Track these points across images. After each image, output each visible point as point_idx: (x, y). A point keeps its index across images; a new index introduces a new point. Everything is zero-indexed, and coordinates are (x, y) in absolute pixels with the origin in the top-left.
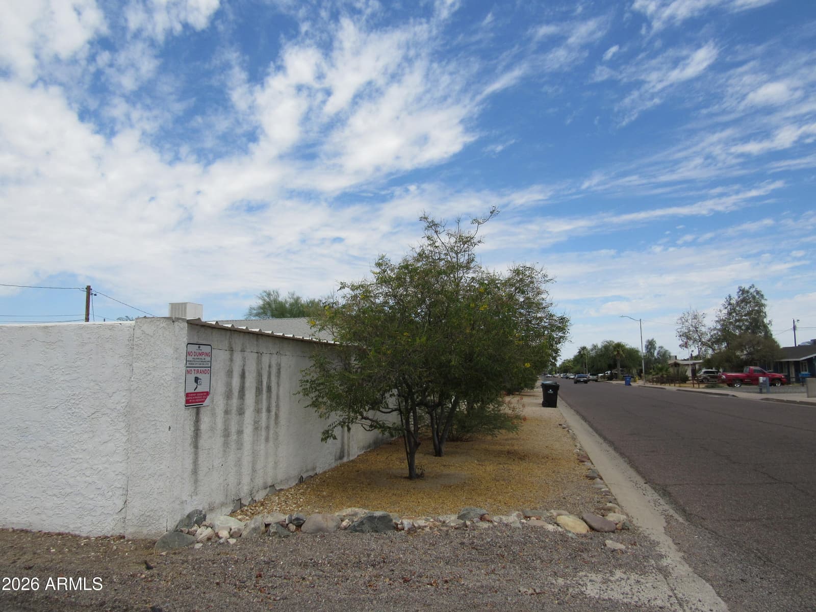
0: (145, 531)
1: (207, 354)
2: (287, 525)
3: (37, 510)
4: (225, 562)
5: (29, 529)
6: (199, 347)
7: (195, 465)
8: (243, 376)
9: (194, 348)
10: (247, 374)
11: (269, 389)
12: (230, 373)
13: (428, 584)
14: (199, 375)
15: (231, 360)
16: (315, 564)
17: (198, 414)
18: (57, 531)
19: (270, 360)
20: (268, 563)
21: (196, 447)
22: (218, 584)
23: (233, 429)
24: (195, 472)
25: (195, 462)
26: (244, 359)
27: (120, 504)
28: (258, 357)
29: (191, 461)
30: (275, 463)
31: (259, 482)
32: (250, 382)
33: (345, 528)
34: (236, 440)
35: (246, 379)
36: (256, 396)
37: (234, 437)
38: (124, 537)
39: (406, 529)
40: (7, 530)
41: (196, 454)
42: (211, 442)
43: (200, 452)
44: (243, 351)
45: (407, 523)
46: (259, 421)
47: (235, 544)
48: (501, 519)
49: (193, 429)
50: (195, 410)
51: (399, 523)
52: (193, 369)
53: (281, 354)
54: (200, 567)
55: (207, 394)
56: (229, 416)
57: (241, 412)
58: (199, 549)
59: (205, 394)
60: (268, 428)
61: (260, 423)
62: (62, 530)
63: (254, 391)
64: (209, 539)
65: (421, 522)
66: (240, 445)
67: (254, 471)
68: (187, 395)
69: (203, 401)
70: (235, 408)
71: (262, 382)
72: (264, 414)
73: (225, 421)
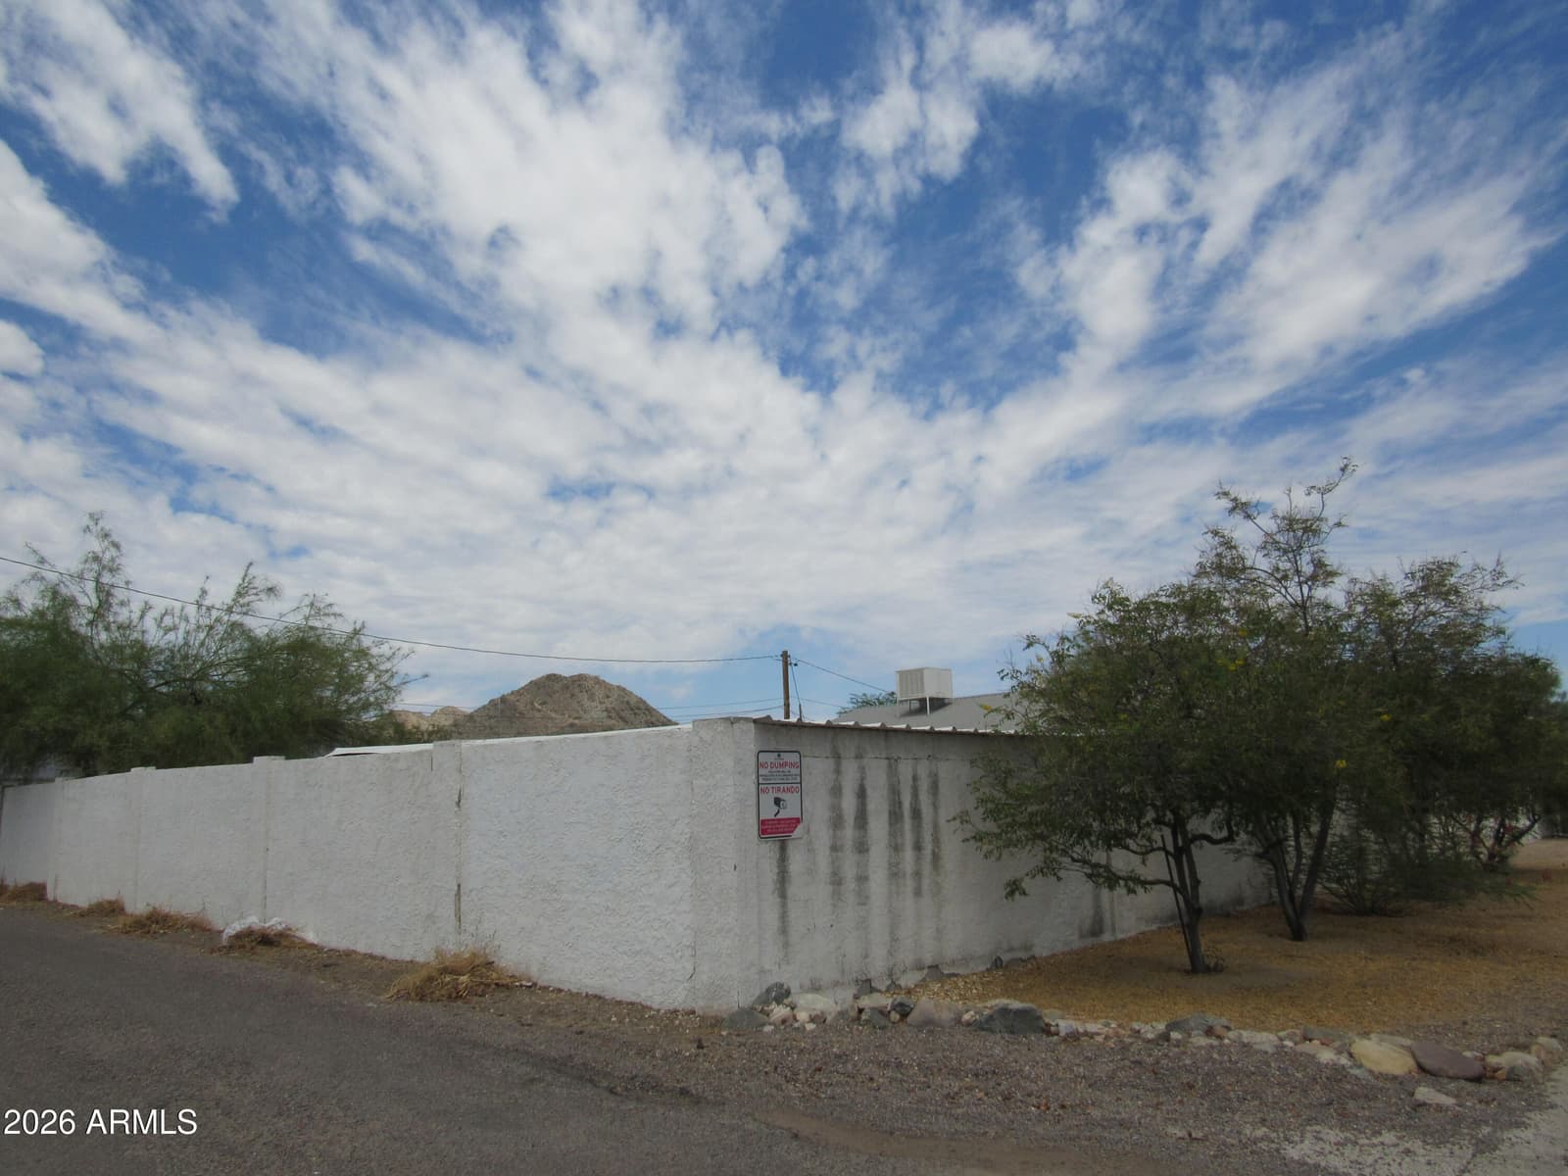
0: (716, 1007)
1: (792, 765)
2: (889, 1012)
3: (608, 972)
4: (788, 1050)
5: (602, 994)
6: (779, 756)
7: (783, 922)
8: (862, 794)
9: (771, 758)
10: (869, 791)
11: (916, 814)
12: (836, 791)
13: (1034, 1106)
14: (780, 795)
15: (838, 771)
16: (899, 1065)
17: (783, 848)
18: (629, 1000)
19: (915, 770)
20: (840, 1057)
21: (783, 895)
22: (766, 1073)
23: (849, 872)
24: (784, 930)
25: (784, 916)
26: (862, 769)
27: (689, 967)
28: (890, 766)
29: (777, 916)
30: (937, 929)
31: (906, 957)
32: (878, 804)
33: (969, 1024)
34: (854, 890)
35: (868, 800)
36: (891, 825)
37: (850, 885)
38: (693, 1012)
39: (1063, 1034)
40: (581, 993)
41: (784, 905)
42: (810, 890)
43: (791, 905)
44: (859, 757)
45: (1065, 1025)
46: (898, 864)
47: (812, 1031)
48: (1241, 1035)
49: (776, 870)
50: (778, 845)
51: (1053, 1024)
52: (770, 786)
53: (936, 758)
54: (757, 1052)
55: (798, 821)
56: (839, 854)
57: (862, 848)
58: (767, 1033)
59: (794, 821)
60: (918, 874)
61: (901, 866)
62: (633, 999)
63: (885, 816)
64: (784, 1022)
65: (1092, 1027)
66: (863, 899)
67: (894, 939)
68: (763, 823)
69: (792, 832)
70: (850, 843)
71: (900, 803)
72: (909, 854)
73: (833, 863)
